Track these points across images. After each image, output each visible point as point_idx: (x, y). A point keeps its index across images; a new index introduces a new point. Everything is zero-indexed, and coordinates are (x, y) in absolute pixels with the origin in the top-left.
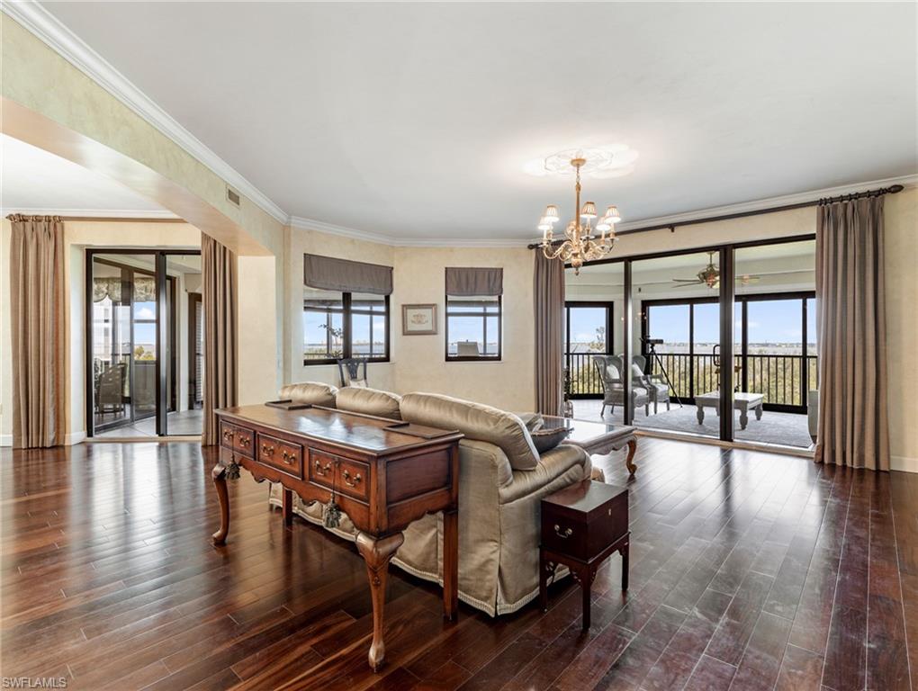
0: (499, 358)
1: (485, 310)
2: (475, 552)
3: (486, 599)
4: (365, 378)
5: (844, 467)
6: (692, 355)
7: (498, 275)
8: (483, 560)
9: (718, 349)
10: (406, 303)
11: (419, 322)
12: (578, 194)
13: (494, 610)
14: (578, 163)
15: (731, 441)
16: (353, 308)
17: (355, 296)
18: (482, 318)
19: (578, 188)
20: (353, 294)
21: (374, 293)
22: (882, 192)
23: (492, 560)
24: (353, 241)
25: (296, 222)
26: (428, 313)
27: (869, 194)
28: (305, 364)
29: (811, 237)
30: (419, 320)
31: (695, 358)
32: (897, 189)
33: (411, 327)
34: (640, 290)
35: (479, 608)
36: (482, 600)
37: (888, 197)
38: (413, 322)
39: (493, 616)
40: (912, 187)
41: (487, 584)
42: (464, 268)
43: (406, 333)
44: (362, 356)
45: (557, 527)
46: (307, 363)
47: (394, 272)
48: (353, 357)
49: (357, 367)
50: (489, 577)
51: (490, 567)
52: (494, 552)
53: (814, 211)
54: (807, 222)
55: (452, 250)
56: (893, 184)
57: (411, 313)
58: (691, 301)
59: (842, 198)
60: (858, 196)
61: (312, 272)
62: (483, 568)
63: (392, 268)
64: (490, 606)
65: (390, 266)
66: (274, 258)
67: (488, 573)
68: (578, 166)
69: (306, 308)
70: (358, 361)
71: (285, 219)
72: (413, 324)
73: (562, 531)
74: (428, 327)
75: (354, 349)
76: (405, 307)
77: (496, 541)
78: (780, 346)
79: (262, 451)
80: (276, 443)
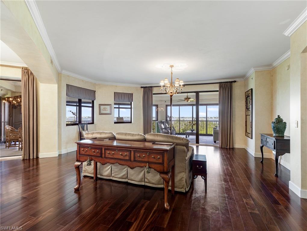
0: (131, 122)
1: (119, 106)
2: (178, 176)
3: (182, 188)
4: (87, 130)
5: (224, 148)
6: (179, 121)
7: (131, 95)
8: (181, 178)
9: (195, 119)
10: (100, 104)
11: (105, 110)
12: (172, 75)
13: (185, 190)
14: (172, 66)
15: (199, 143)
16: (82, 105)
17: (83, 100)
18: (118, 109)
19: (172, 73)
20: (82, 100)
21: (89, 100)
22: (232, 82)
23: (183, 177)
24: (83, 81)
25: (64, 72)
26: (108, 107)
27: (229, 82)
28: (67, 126)
29: (217, 91)
30: (105, 109)
31: (180, 122)
32: (235, 82)
33: (102, 112)
34: (165, 102)
35: (180, 191)
36: (181, 189)
37: (233, 83)
38: (103, 110)
39: (185, 192)
40: (238, 82)
41: (183, 184)
42: (120, 93)
43: (100, 114)
44: (86, 122)
45: (198, 166)
46: (67, 125)
47: (96, 92)
48: (82, 122)
49: (84, 126)
50: (183, 182)
51: (183, 179)
52: (184, 175)
53: (218, 85)
54: (217, 87)
55: (116, 86)
56: (235, 80)
57: (102, 107)
58: (179, 105)
59: (224, 82)
60: (227, 82)
61: (69, 91)
62: (181, 180)
63: (95, 91)
64: (183, 190)
65: (95, 90)
66: (57, 85)
67: (182, 181)
68: (172, 67)
69: (67, 105)
70: (84, 124)
71: (60, 71)
72: (103, 111)
73: (200, 167)
74: (108, 112)
75: (82, 120)
76: (100, 105)
77: (184, 172)
78: (186, 118)
79: (107, 154)
80: (116, 151)
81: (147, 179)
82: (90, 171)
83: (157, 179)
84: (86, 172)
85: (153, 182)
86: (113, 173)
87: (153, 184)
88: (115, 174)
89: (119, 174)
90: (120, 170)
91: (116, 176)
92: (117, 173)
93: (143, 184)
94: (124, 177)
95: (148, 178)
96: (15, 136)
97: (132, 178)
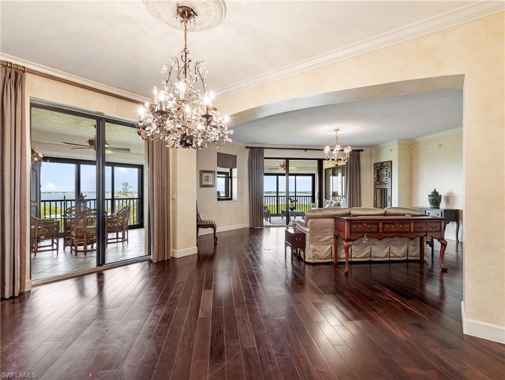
0: (231, 199)
7: (235, 159)
11: (208, 180)
26: (211, 175)
32: (362, 150)
33: (205, 183)
38: (205, 180)
42: (224, 154)
43: (201, 187)
57: (204, 175)
74: (211, 183)
76: (202, 172)
79: (385, 228)
80: (395, 224)
81: (392, 253)
82: (322, 255)
83: (403, 252)
84: (316, 257)
85: (399, 255)
86: (354, 254)
87: (398, 257)
88: (356, 254)
89: (362, 253)
90: (362, 248)
91: (357, 257)
92: (358, 253)
93: (388, 259)
94: (367, 256)
95: (394, 252)
96: (48, 228)
97: (377, 255)
